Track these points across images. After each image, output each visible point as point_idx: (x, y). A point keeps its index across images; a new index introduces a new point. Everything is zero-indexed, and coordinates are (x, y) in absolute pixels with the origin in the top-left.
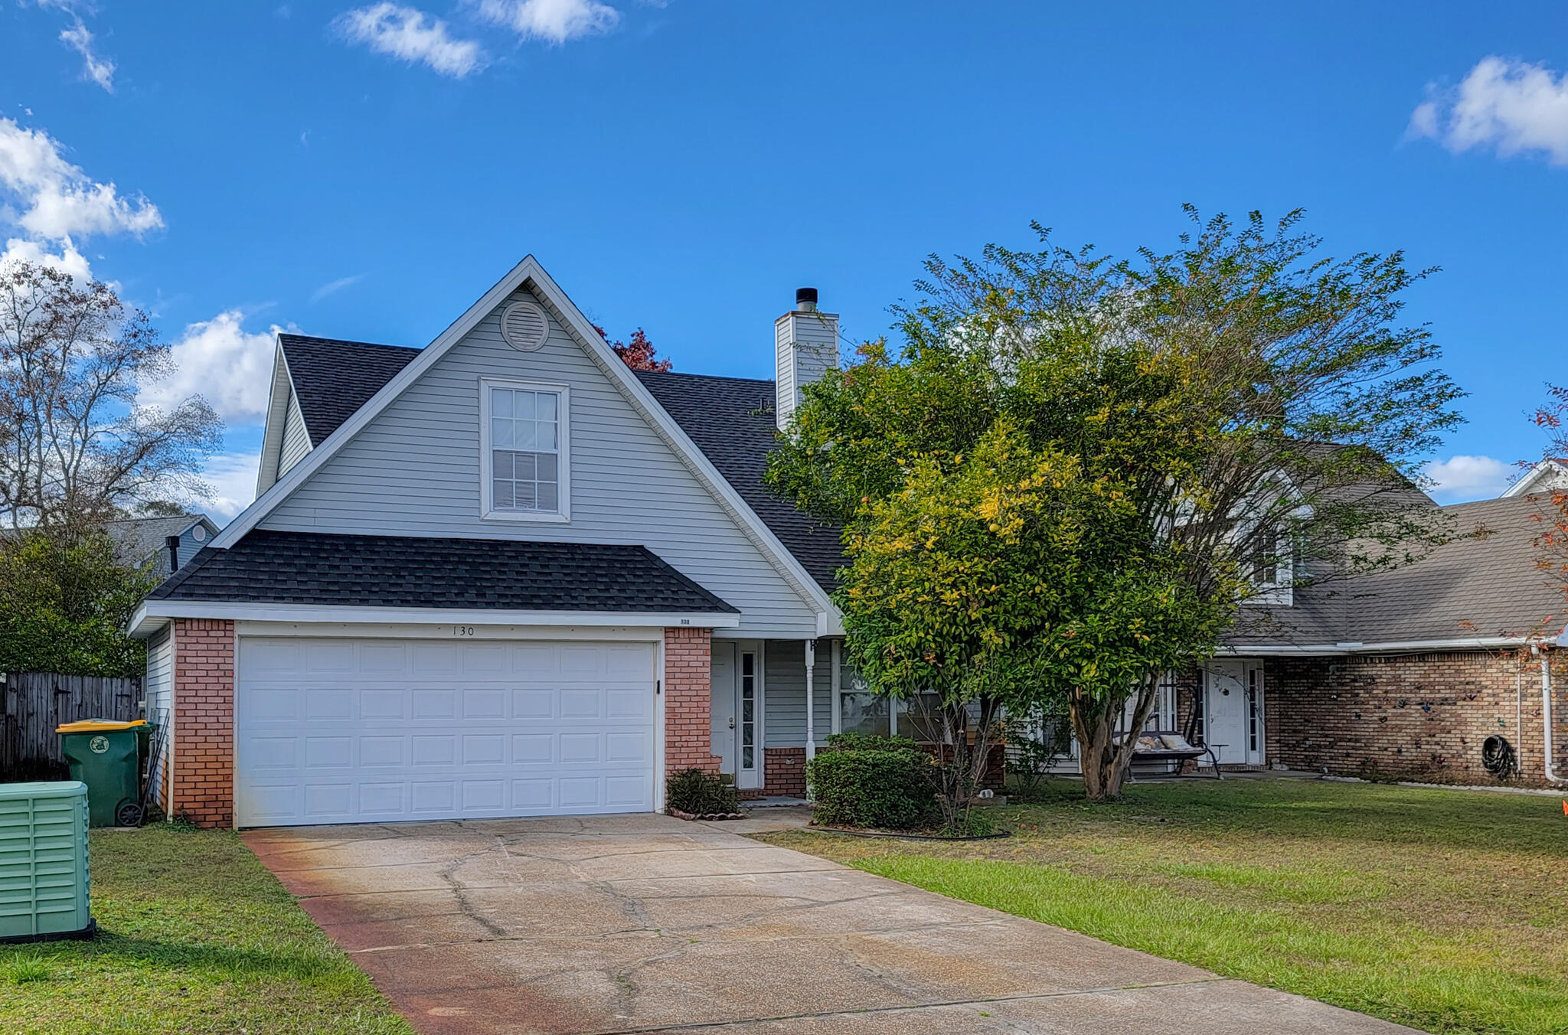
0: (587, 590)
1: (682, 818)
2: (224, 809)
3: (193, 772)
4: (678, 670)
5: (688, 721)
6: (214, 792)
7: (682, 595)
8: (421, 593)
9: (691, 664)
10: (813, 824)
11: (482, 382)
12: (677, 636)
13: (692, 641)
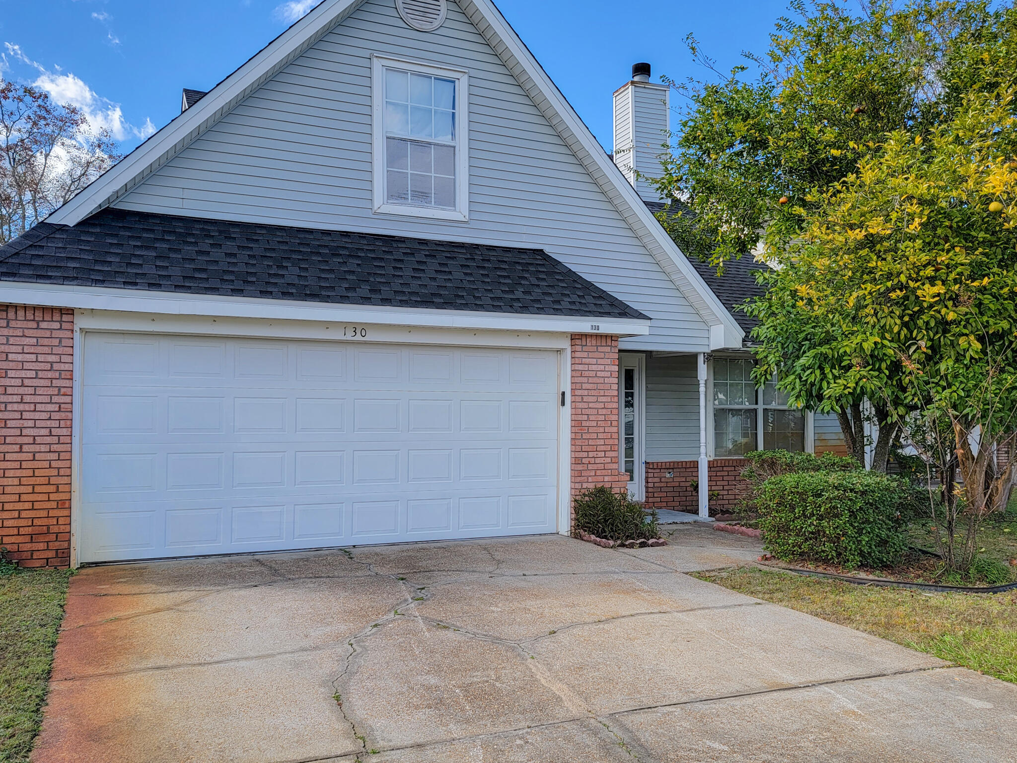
0: (491, 290)
1: (595, 543)
2: (57, 543)
3: (16, 498)
4: (585, 380)
5: (595, 436)
6: (45, 522)
7: (589, 299)
8: (306, 286)
9: (599, 374)
10: (767, 559)
11: (375, 59)
12: (584, 343)
13: (600, 349)
